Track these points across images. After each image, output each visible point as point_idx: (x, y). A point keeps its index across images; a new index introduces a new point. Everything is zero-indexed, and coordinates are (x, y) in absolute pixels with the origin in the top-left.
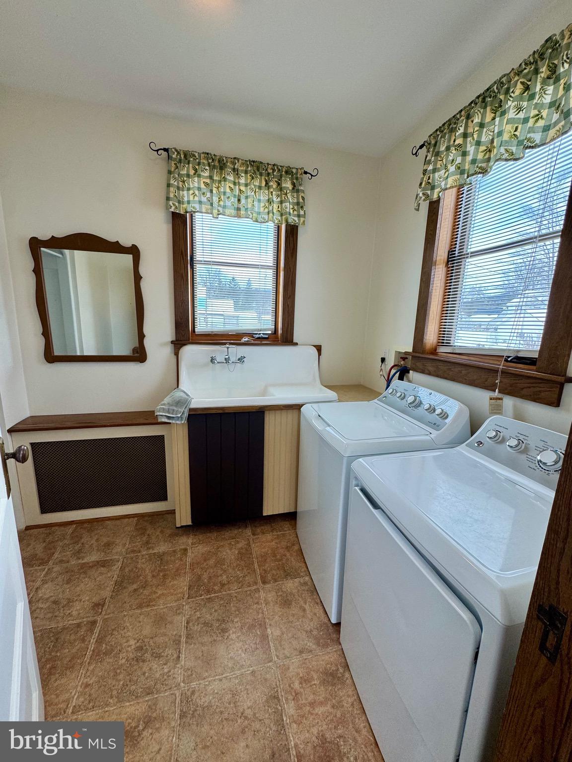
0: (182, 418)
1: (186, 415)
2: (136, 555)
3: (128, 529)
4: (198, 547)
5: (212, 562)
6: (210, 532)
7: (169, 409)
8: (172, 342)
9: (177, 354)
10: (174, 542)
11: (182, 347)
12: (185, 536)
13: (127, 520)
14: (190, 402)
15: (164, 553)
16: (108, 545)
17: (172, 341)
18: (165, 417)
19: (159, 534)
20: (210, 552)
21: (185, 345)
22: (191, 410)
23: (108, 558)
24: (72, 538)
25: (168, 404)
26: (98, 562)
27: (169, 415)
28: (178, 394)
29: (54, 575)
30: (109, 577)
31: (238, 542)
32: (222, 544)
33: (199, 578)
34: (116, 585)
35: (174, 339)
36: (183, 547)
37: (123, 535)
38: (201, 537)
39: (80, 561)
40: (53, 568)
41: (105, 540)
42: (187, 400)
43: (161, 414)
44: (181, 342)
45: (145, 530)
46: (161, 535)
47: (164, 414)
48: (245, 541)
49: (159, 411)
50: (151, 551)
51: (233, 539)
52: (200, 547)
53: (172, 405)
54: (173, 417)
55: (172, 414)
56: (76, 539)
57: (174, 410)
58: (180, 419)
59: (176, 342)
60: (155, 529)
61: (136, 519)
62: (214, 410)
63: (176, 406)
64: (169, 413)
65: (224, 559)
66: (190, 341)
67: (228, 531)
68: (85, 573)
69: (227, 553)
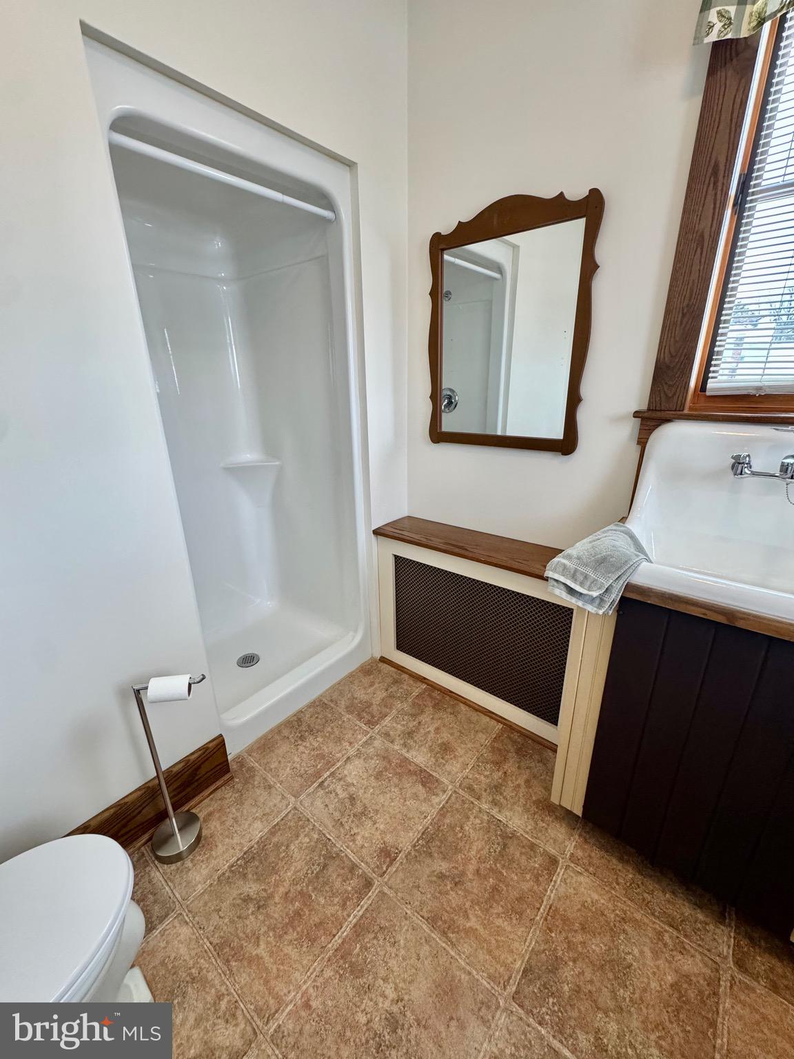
0: (602, 600)
1: (615, 596)
2: (472, 799)
3: (482, 737)
4: (581, 879)
5: (597, 946)
6: (621, 859)
7: (576, 570)
8: (637, 414)
9: (642, 442)
10: (541, 824)
11: (660, 425)
12: (564, 826)
13: (488, 719)
14: (635, 567)
15: (513, 836)
16: (446, 748)
17: (636, 412)
18: (562, 587)
19: (523, 784)
20: (603, 914)
21: (668, 421)
22: (629, 587)
23: (434, 774)
24: (414, 704)
25: (579, 558)
26: (422, 771)
27: (572, 585)
28: (611, 540)
29: (371, 751)
30: (422, 813)
31: (683, 950)
32: (638, 916)
33: (554, 966)
34: (421, 838)
35: (644, 407)
36: (553, 851)
37: (469, 746)
38: (596, 854)
39: (404, 751)
40: (375, 739)
41: (445, 736)
42: (630, 560)
43: (556, 576)
44: (658, 414)
45: (506, 759)
46: (523, 789)
47: (562, 579)
48: (706, 965)
49: (555, 570)
50: (494, 812)
51: (671, 926)
52: (584, 880)
53: (586, 565)
54: (581, 594)
55: (582, 584)
56: (418, 710)
57: (586, 577)
58: (598, 601)
59: (646, 415)
60: (519, 768)
61: (501, 726)
62: (699, 609)
63: (595, 569)
64: (575, 581)
65: (630, 966)
66: (686, 411)
67: (664, 892)
68: (400, 776)
69: (642, 952)
